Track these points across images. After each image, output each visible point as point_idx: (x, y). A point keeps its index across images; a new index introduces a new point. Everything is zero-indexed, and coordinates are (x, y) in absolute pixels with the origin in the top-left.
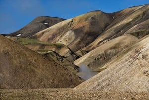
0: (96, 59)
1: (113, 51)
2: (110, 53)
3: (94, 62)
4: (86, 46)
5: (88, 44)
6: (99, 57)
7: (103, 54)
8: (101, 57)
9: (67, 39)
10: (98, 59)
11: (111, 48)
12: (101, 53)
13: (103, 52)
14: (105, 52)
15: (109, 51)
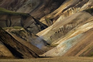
0: (56, 32)
1: (71, 26)
2: (68, 27)
3: (55, 35)
4: (50, 13)
5: (52, 11)
6: (59, 30)
7: (62, 28)
8: (61, 31)
9: (31, 5)
10: (58, 32)
11: (69, 24)
12: (61, 27)
13: (62, 26)
14: (64, 26)
15: (67, 26)
